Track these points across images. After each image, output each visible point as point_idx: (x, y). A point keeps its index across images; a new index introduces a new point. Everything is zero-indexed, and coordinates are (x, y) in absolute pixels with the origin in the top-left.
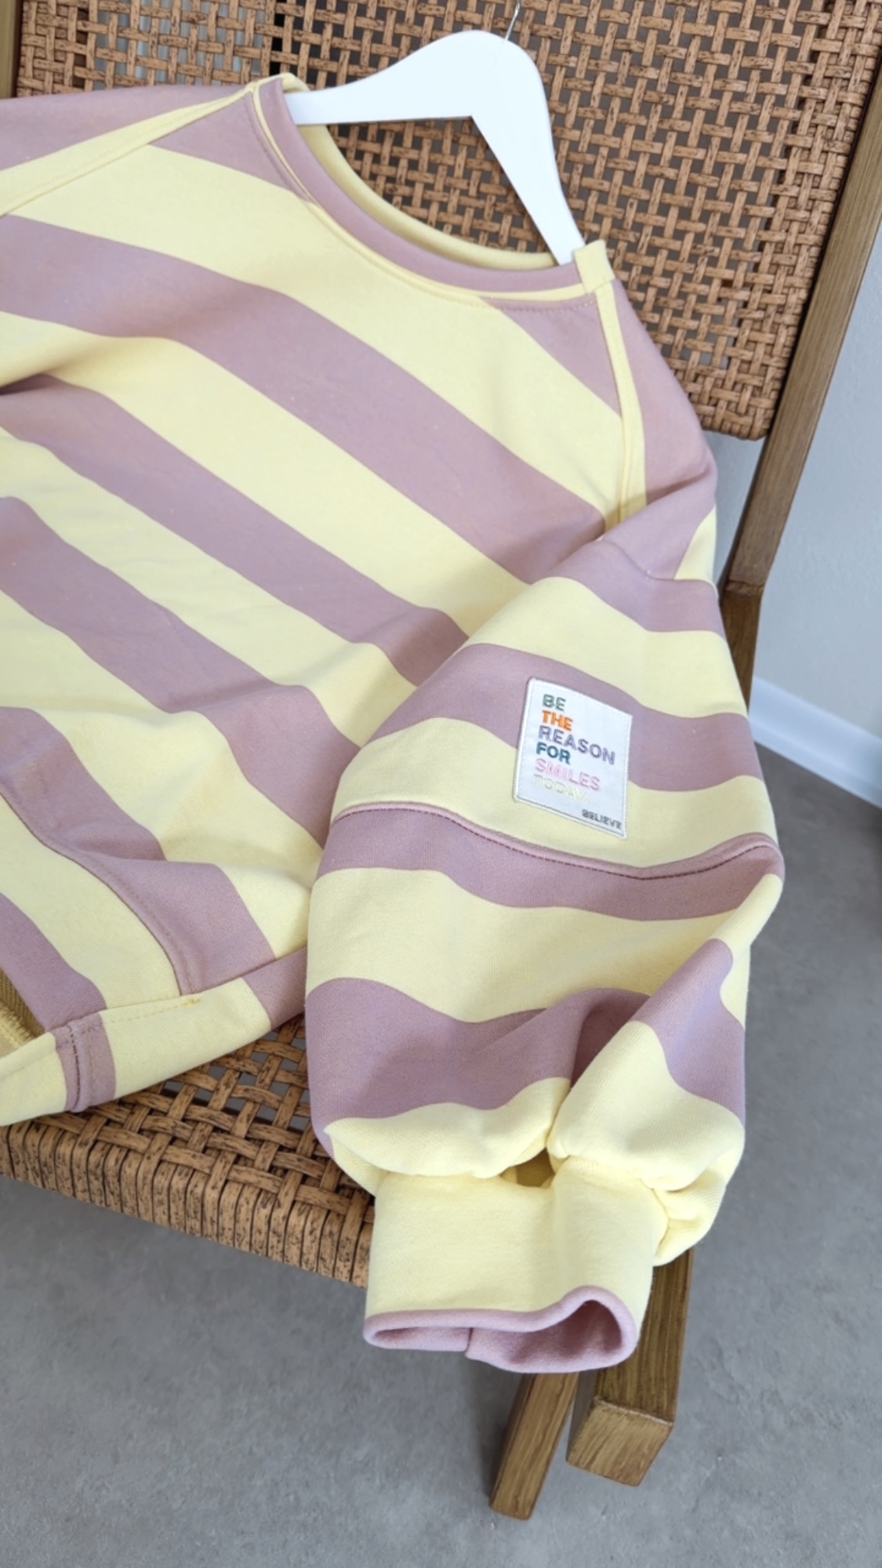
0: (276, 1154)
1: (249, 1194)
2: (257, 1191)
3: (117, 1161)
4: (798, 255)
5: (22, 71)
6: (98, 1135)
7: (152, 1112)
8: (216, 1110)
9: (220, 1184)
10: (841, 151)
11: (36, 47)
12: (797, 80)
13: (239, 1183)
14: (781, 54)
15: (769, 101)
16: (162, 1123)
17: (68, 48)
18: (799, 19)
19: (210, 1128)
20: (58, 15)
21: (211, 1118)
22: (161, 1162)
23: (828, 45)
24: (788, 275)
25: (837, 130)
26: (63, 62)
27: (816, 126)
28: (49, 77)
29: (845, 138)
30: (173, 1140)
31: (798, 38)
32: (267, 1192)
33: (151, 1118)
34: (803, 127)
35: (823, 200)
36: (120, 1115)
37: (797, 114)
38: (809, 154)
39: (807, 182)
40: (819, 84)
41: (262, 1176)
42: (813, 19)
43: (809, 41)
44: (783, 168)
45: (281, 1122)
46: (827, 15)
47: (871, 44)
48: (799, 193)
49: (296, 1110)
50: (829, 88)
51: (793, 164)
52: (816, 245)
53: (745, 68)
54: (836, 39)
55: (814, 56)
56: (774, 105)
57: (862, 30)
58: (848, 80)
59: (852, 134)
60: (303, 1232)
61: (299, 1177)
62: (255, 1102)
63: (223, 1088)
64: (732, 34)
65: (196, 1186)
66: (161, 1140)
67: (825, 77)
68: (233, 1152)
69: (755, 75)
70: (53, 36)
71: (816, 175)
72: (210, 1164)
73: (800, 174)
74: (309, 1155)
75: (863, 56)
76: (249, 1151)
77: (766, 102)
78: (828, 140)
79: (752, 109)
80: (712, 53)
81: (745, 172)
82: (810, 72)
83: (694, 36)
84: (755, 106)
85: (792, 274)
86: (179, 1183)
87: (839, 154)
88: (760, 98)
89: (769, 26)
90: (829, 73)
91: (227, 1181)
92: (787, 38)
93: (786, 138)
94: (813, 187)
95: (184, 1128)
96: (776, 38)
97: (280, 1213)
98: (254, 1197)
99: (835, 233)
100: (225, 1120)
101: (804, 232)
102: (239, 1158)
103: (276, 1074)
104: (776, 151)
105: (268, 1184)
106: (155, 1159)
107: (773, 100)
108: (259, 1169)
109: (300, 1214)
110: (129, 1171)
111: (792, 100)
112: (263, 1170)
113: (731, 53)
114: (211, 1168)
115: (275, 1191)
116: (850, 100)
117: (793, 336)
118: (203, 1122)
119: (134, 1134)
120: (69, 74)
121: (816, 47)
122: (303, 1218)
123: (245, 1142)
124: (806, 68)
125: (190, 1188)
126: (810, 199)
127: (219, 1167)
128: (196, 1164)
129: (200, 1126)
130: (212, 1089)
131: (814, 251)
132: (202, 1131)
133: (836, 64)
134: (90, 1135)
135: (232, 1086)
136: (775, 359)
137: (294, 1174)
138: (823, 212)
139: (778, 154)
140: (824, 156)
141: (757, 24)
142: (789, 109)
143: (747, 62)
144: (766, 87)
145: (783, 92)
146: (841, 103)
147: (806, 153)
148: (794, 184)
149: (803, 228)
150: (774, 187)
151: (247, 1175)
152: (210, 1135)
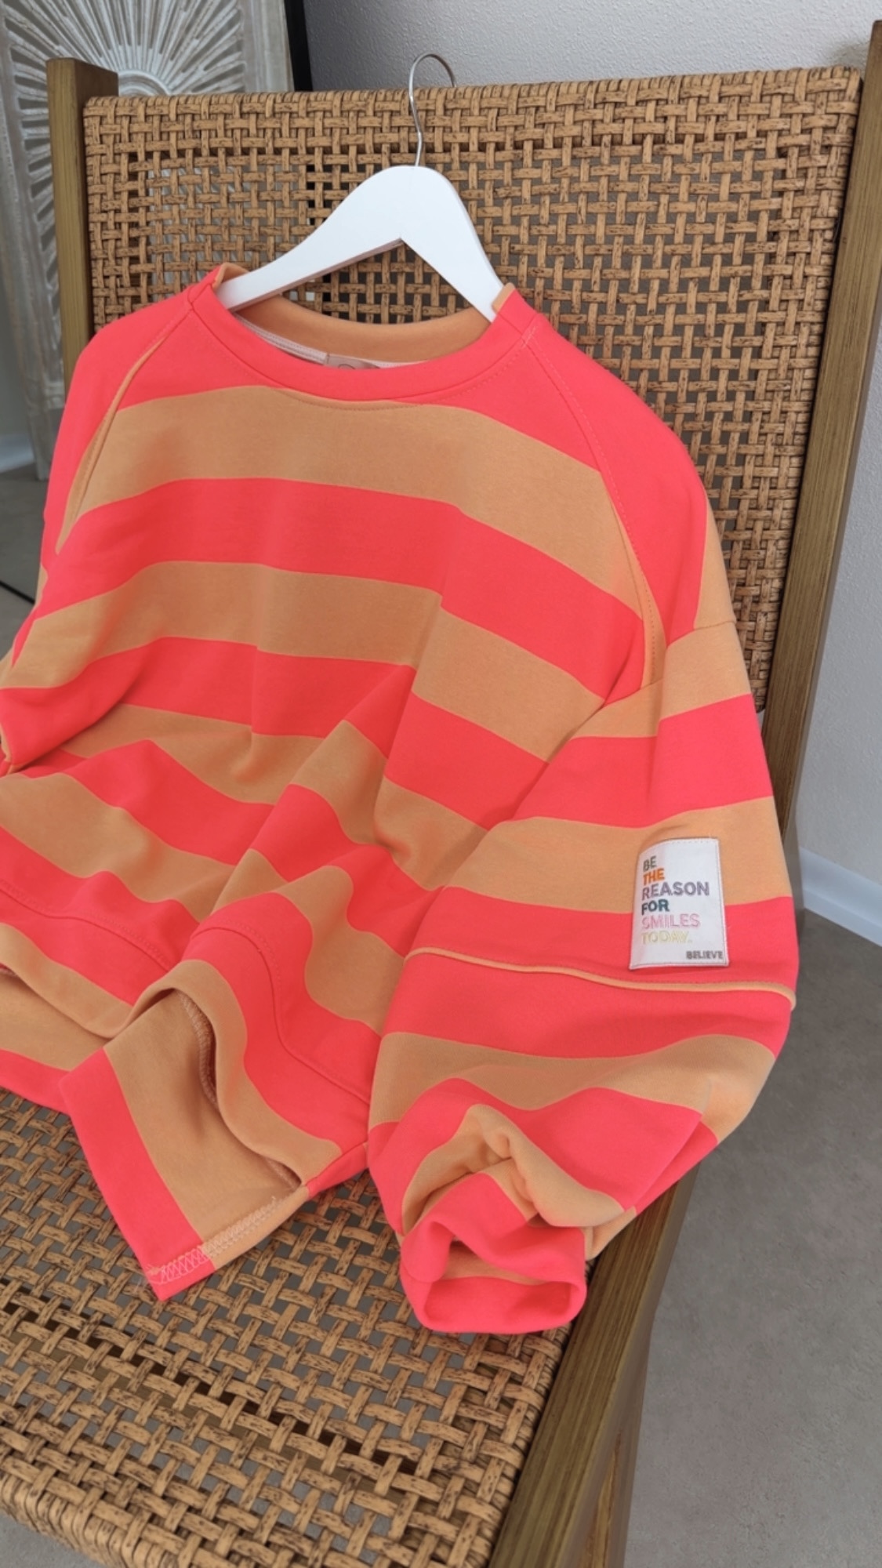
0: (185, 1515)
1: (156, 1554)
2: (162, 1552)
3: (58, 1511)
4: (765, 549)
6: (47, 1486)
7: (93, 1465)
8: (143, 1466)
9: (134, 1542)
10: (792, 454)
12: (741, 397)
13: (149, 1542)
14: (723, 376)
15: (718, 418)
16: (99, 1477)
18: (735, 344)
19: (135, 1485)
21: (137, 1474)
22: (91, 1516)
23: (764, 364)
24: (759, 568)
25: (786, 436)
27: (766, 434)
29: (796, 442)
30: (104, 1496)
31: (736, 361)
32: (170, 1553)
33: (92, 1470)
34: (754, 437)
35: (781, 498)
36: (66, 1465)
37: (746, 426)
38: (763, 460)
39: (765, 485)
40: (762, 398)
41: (168, 1538)
42: (747, 343)
43: (746, 361)
44: (740, 474)
45: (194, 1483)
46: (760, 338)
47: (806, 357)
48: (758, 495)
49: (210, 1469)
50: (772, 400)
51: (749, 470)
52: (782, 538)
53: (692, 392)
54: (773, 357)
55: (754, 374)
56: (723, 421)
57: (795, 346)
58: (789, 391)
59: (802, 437)
61: (198, 1540)
62: (177, 1460)
63: (153, 1443)
64: (675, 364)
65: (115, 1543)
66: (95, 1493)
68: (149, 1511)
69: (702, 397)
71: (771, 478)
72: (128, 1521)
73: (756, 478)
74: (212, 1517)
75: (800, 369)
76: (162, 1509)
77: (715, 419)
78: (778, 445)
80: (660, 383)
82: (752, 388)
83: (642, 370)
84: (706, 424)
85: (763, 568)
86: (103, 1538)
87: (791, 457)
88: (710, 416)
89: (708, 354)
90: (770, 387)
91: (140, 1540)
92: (726, 362)
93: (739, 448)
94: (771, 488)
95: (114, 1483)
96: (716, 362)
98: (158, 1558)
99: (798, 527)
100: (148, 1477)
101: (768, 529)
102: (154, 1518)
103: (201, 1430)
104: (731, 460)
105: (171, 1546)
106: (87, 1513)
107: (721, 416)
108: (167, 1530)
110: (66, 1523)
111: (739, 415)
112: (170, 1531)
113: (677, 380)
114: (129, 1525)
115: (175, 1552)
116: (797, 409)
117: (774, 620)
118: (131, 1478)
119: (74, 1488)
121: (754, 366)
123: (160, 1501)
124: (748, 386)
125: (111, 1543)
126: (769, 499)
127: (135, 1524)
128: (117, 1520)
129: (128, 1482)
130: (144, 1442)
131: (782, 544)
132: (128, 1487)
133: (776, 379)
134: (39, 1486)
135: (161, 1441)
136: (759, 643)
137: (195, 1536)
138: (784, 509)
139: (734, 463)
140: (777, 460)
141: (697, 353)
142: (737, 422)
143: (693, 387)
144: (714, 406)
145: (730, 409)
146: (786, 412)
147: (760, 459)
148: (753, 488)
149: (767, 525)
150: (734, 492)
151: (156, 1535)
152: (134, 1492)
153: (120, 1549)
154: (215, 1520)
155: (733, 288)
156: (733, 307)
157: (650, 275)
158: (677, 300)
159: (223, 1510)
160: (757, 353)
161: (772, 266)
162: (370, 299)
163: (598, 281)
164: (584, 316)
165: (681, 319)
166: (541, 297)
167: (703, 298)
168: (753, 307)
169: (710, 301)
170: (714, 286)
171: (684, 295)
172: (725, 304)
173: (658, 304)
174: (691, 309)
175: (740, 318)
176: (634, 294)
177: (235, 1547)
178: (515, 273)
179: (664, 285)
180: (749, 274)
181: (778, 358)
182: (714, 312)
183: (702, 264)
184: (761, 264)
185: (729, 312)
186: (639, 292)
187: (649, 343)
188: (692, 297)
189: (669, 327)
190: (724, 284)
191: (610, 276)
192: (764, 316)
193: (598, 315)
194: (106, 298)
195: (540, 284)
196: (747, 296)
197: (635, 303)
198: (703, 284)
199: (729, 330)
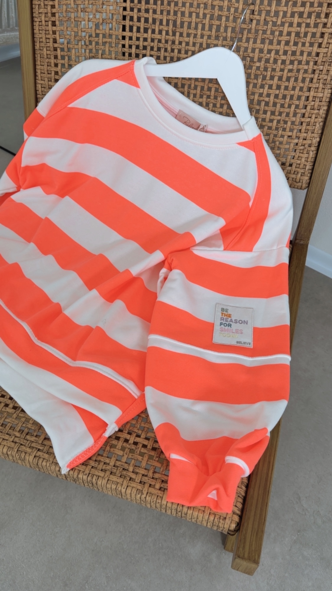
0: (142, 477)
1: (134, 491)
2: (136, 489)
3: (96, 480)
4: (315, 126)
5: (37, 78)
6: (90, 471)
7: (105, 463)
8: (123, 462)
9: (126, 487)
10: (329, 88)
11: (41, 69)
12: (311, 63)
13: (131, 487)
14: (305, 54)
15: (302, 72)
16: (108, 467)
17: (52, 69)
18: (311, 41)
19: (122, 469)
20: (47, 58)
21: (122, 465)
22: (108, 480)
23: (322, 50)
24: (312, 133)
26: (51, 74)
27: (320, 79)
28: (46, 79)
30: (111, 473)
31: (311, 48)
32: (139, 490)
33: (105, 465)
34: (315, 80)
35: (323, 106)
36: (95, 464)
37: (312, 76)
38: (318, 90)
39: (317, 100)
40: (320, 64)
41: (138, 485)
42: (316, 41)
43: (315, 49)
44: (308, 95)
45: (143, 467)
46: (322, 39)
49: (147, 462)
50: (324, 65)
51: (312, 93)
52: (322, 122)
53: (292, 60)
54: (326, 48)
55: (318, 54)
60: (150, 501)
61: (149, 485)
62: (135, 460)
63: (125, 455)
64: (287, 48)
65: (119, 488)
66: (108, 473)
67: (322, 62)
68: (129, 477)
69: (296, 63)
70: (46, 65)
71: (320, 97)
73: (314, 97)
74: (151, 477)
76: (133, 476)
77: (300, 72)
78: (324, 84)
79: (296, 75)
80: (280, 56)
81: (294, 98)
82: (316, 60)
83: (272, 50)
84: (297, 74)
85: (313, 133)
86: (114, 487)
87: (329, 89)
88: (298, 71)
89: (300, 45)
90: (324, 60)
91: (127, 486)
92: (307, 49)
93: (309, 84)
95: (114, 469)
96: (303, 48)
97: (144, 496)
98: (136, 491)
99: (329, 117)
100: (126, 466)
101: (317, 118)
102: (131, 479)
103: (141, 449)
104: (305, 89)
106: (107, 479)
108: (137, 482)
109: (149, 497)
110: (99, 483)
111: (310, 71)
112: (138, 483)
113: (286, 55)
114: (123, 482)
115: (142, 489)
117: (315, 154)
118: (120, 467)
119: (100, 471)
120: (53, 78)
121: (318, 51)
122: (150, 498)
123: (132, 474)
124: (315, 59)
125: (117, 488)
126: (319, 106)
127: (125, 482)
128: (118, 481)
129: (119, 468)
130: (122, 455)
131: (321, 124)
132: (119, 470)
133: (326, 57)
134: (87, 472)
135: (128, 454)
136: (309, 163)
137: (147, 484)
138: (324, 110)
139: (306, 90)
140: (323, 90)
141: (296, 44)
142: (309, 74)
143: (293, 58)
144: (300, 67)
145: (307, 68)
146: (329, 71)
147: (316, 89)
148: (313, 101)
149: (317, 116)
150: (305, 102)
151: (133, 484)
152: (122, 471)
153: (121, 490)
154: (153, 478)
155: (313, 17)
156: (312, 25)
157: (279, 9)
158: (290, 21)
159: (154, 475)
160: (320, 45)
161: (330, 9)
162: (158, 12)
163: (257, 10)
164: (250, 25)
165: (291, 29)
166: (233, 16)
167: (300, 20)
168: (321, 26)
169: (303, 22)
170: (305, 16)
171: (292, 19)
172: (309, 24)
173: (281, 22)
174: (295, 25)
175: (314, 30)
176: (272, 17)
177: (162, 486)
178: (222, 5)
179: (285, 13)
180: (320, 11)
181: (328, 48)
182: (304, 27)
183: (301, 6)
184: (326, 7)
185: (310, 27)
186: (274, 16)
187: (276, 38)
188: (296, 20)
189: (285, 33)
190: (310, 15)
191: (263, 9)
192: (324, 30)
193: (256, 26)
195: (232, 10)
196: (318, 21)
197: (272, 21)
198: (301, 15)
199: (309, 35)
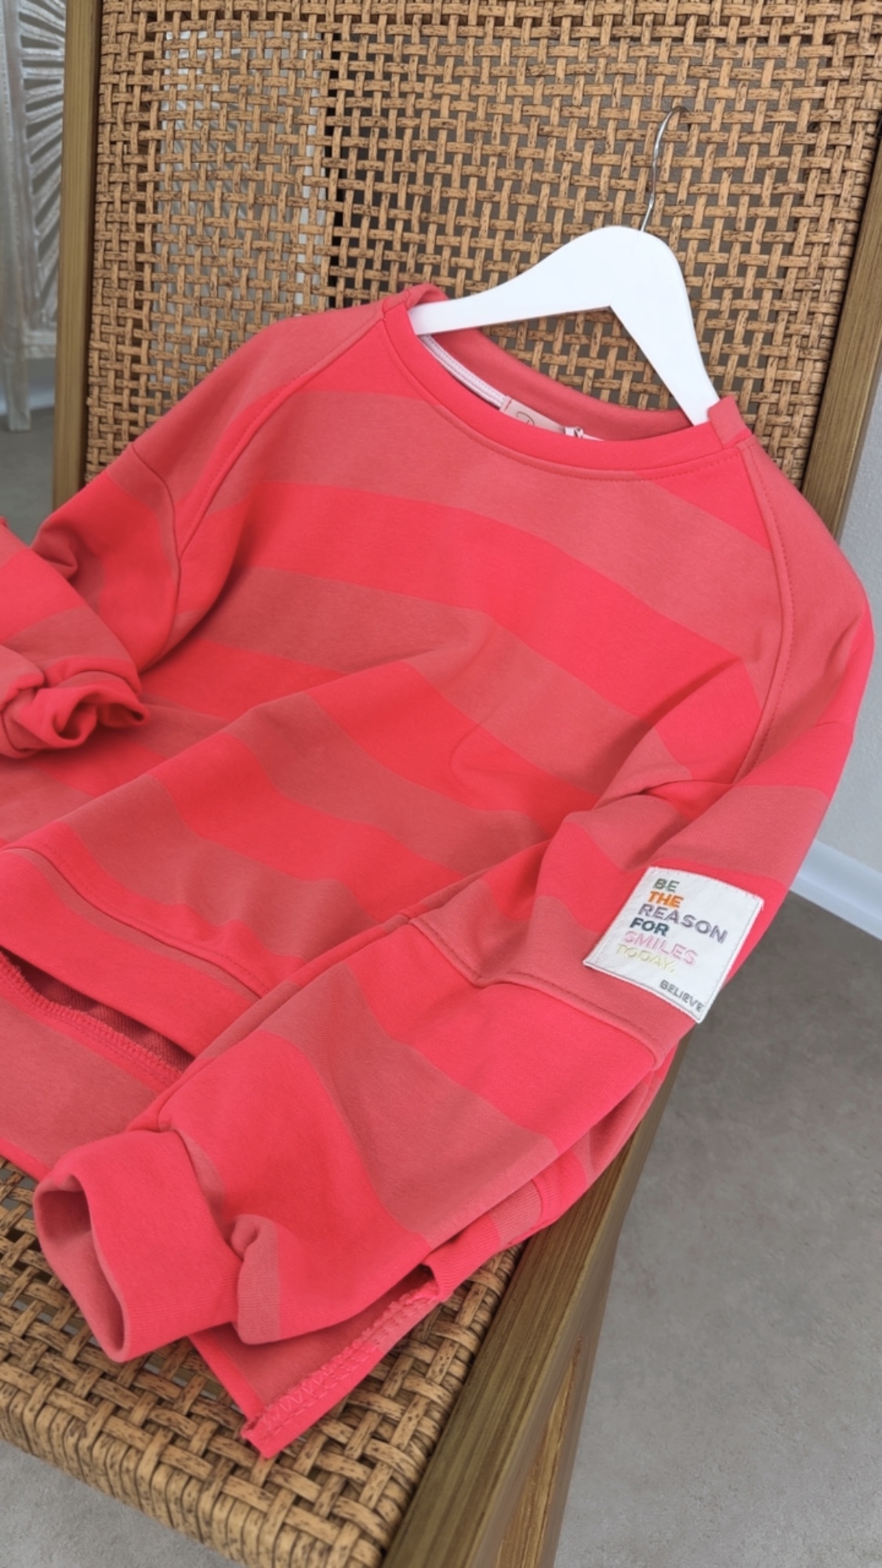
0: (97, 1381)
1: (62, 1420)
2: (69, 1418)
4: (783, 457)
5: (92, 336)
9: (38, 1407)
10: (817, 357)
11: (102, 315)
12: (768, 295)
13: (55, 1407)
14: (751, 272)
15: (743, 316)
17: (127, 315)
18: (766, 240)
19: (44, 1347)
20: (119, 287)
21: (47, 1337)
23: (795, 261)
25: (811, 339)
26: (124, 326)
27: (791, 336)
28: (113, 339)
29: (821, 345)
31: (766, 257)
32: (78, 1420)
34: (778, 338)
35: (802, 404)
37: (771, 326)
38: (786, 362)
39: (786, 389)
40: (790, 297)
41: (77, 1403)
42: (778, 239)
43: (776, 259)
44: (761, 377)
46: (792, 234)
47: (838, 256)
48: (779, 400)
50: (799, 300)
51: (771, 372)
52: (800, 447)
53: (717, 288)
54: (804, 255)
55: (783, 272)
56: (748, 319)
57: (828, 244)
58: (818, 291)
59: (828, 341)
60: (105, 1464)
61: (111, 1407)
64: (703, 258)
65: (16, 1406)
67: (795, 291)
68: (57, 1375)
69: (728, 294)
70: (115, 305)
71: (794, 382)
72: (33, 1384)
73: (777, 381)
74: (127, 1385)
75: (831, 268)
76: (72, 1374)
77: (740, 317)
78: (802, 348)
79: (727, 325)
81: (725, 383)
82: (780, 287)
84: (729, 322)
87: (815, 361)
88: (734, 314)
89: (737, 248)
90: (799, 286)
91: (45, 1404)
92: (755, 257)
93: (762, 349)
94: (792, 393)
95: (21, 1345)
96: (744, 258)
97: (85, 1443)
98: (64, 1424)
99: (818, 435)
100: (59, 1342)
101: (787, 436)
102: (62, 1382)
104: (753, 361)
105: (80, 1412)
107: (747, 314)
108: (75, 1396)
109: (102, 1447)
111: (764, 314)
112: (80, 1397)
113: (703, 275)
114: (33, 1389)
115: (84, 1419)
116: (824, 310)
118: (40, 1340)
120: (129, 336)
121: (784, 263)
122: (104, 1450)
123: (70, 1366)
124: (776, 284)
125: (12, 1407)
126: (790, 404)
127: (41, 1388)
128: (21, 1383)
129: (36, 1345)
131: (800, 453)
132: (36, 1349)
133: (805, 278)
137: (107, 1403)
138: (805, 416)
139: (756, 364)
140: (800, 363)
141: (726, 247)
142: (762, 322)
143: (719, 283)
144: (739, 303)
145: (756, 307)
146: (813, 313)
147: (783, 361)
148: (774, 392)
149: (786, 432)
150: (754, 395)
151: (63, 1400)
152: (42, 1355)
153: (22, 1414)
154: (132, 1388)
155: (768, 180)
156: (766, 200)
157: (683, 163)
158: (709, 191)
159: (141, 1378)
160: (788, 249)
161: (810, 159)
162: (388, 177)
163: (628, 167)
164: (611, 204)
165: (712, 211)
166: (567, 182)
167: (735, 189)
168: (788, 201)
169: (744, 193)
170: (748, 177)
171: (716, 185)
172: (759, 197)
173: (689, 194)
174: (723, 201)
175: (773, 212)
176: (665, 183)
177: (153, 1416)
178: (541, 156)
179: (697, 172)
180: (785, 166)
181: (809, 256)
182: (747, 205)
183: (738, 154)
184: (799, 155)
185: (762, 206)
186: (670, 181)
187: (677, 234)
188: (725, 188)
189: (698, 219)
190: (759, 177)
191: (641, 163)
192: (799, 211)
193: (625, 204)
194: (111, 165)
195: (567, 168)
196: (782, 189)
197: (665, 192)
198: (737, 174)
199: (760, 224)
